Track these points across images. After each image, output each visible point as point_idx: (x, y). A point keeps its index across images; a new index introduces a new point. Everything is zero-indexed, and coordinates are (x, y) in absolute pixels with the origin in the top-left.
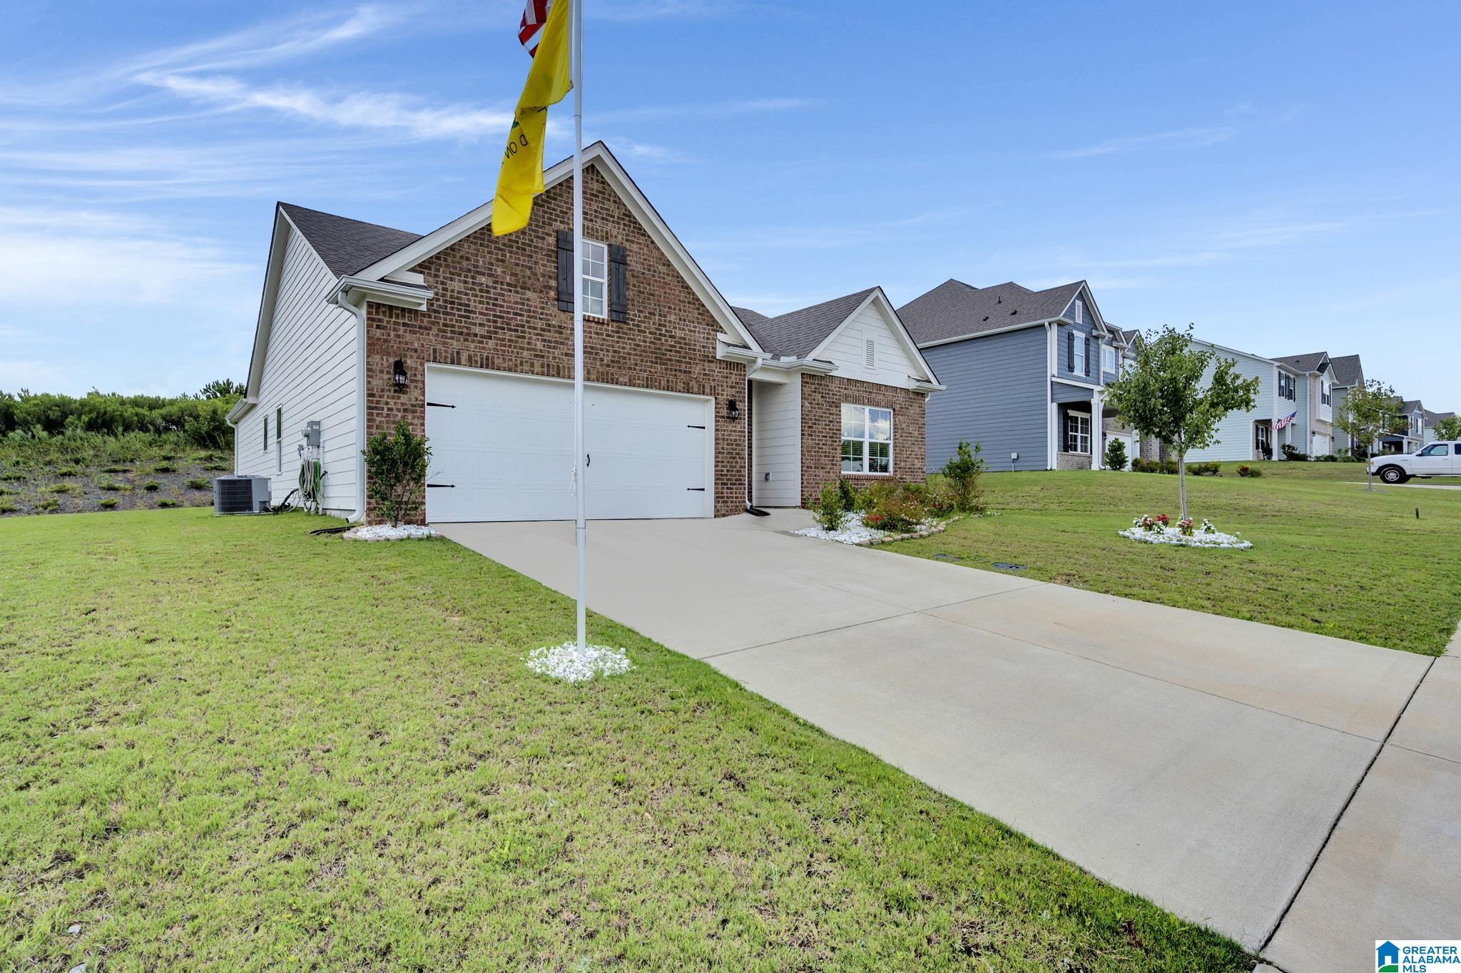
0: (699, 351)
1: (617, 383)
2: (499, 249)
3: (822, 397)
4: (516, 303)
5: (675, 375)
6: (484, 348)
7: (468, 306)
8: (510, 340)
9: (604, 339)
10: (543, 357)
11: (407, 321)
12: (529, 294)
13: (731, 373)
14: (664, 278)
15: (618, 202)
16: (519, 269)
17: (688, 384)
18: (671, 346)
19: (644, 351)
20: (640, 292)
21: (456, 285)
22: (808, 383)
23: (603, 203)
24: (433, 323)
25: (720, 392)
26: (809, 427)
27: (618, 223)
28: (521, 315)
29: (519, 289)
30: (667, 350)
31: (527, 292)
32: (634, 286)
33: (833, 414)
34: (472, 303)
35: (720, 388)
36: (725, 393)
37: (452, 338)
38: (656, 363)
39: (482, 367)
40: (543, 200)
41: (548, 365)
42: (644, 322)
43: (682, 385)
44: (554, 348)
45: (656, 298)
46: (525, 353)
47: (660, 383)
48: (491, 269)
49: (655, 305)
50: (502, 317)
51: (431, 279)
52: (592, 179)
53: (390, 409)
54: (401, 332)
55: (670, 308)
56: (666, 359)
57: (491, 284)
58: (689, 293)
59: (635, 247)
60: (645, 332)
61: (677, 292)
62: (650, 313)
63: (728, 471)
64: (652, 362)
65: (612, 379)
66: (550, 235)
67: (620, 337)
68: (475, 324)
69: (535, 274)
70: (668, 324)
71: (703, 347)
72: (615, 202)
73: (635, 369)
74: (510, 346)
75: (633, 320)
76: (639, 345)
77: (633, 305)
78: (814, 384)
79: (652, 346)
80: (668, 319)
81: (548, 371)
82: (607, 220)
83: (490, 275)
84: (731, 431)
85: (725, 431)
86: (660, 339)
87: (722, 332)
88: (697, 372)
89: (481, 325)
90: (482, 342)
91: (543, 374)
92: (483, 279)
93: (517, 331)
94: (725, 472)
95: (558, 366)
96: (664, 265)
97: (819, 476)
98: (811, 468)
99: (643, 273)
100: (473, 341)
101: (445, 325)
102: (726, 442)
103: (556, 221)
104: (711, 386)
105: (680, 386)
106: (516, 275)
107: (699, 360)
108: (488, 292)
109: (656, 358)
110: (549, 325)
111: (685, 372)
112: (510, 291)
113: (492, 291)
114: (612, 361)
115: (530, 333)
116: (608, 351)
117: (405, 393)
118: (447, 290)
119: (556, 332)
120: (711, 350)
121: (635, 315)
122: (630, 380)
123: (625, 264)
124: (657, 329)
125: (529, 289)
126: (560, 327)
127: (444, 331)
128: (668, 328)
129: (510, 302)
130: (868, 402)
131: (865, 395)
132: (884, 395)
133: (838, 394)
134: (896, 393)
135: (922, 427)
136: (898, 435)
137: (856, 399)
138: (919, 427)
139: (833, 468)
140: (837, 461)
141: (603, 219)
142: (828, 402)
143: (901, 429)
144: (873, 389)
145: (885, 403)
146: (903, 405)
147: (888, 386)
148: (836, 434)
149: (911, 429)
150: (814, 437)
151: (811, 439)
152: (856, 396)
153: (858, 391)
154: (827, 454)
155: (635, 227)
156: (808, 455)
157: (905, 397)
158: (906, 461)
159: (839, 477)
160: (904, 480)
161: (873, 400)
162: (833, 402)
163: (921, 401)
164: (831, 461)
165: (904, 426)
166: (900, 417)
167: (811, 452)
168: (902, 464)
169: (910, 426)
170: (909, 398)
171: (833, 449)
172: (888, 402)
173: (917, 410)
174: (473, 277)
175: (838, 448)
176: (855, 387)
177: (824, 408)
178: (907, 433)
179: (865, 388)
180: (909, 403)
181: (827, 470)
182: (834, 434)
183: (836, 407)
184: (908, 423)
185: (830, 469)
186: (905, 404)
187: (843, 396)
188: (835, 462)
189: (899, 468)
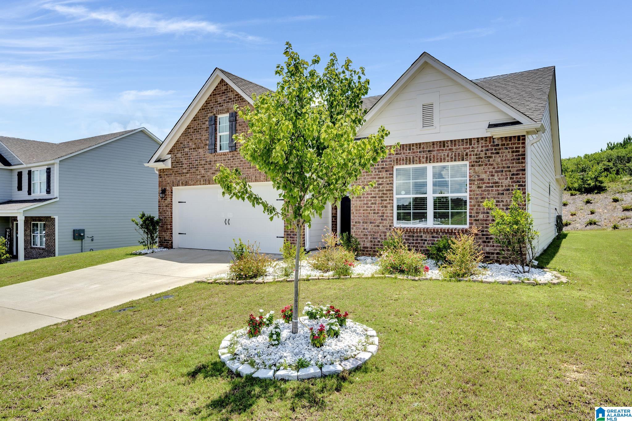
2: (191, 135)
4: (196, 155)
6: (186, 178)
7: (182, 162)
8: (194, 172)
9: (227, 162)
10: (204, 177)
11: (167, 173)
12: (200, 150)
16: (197, 140)
19: (244, 163)
21: (179, 155)
23: (227, 95)
24: (173, 172)
27: (233, 101)
28: (197, 160)
29: (197, 149)
32: (240, 130)
37: (177, 176)
38: (251, 168)
40: (205, 106)
41: (206, 180)
43: (263, 177)
44: (208, 172)
46: (198, 176)
47: (252, 179)
48: (188, 145)
50: (191, 163)
51: (173, 155)
52: (222, 86)
53: (163, 206)
54: (165, 178)
57: (188, 151)
64: (248, 168)
66: (207, 121)
67: (233, 159)
68: (184, 169)
69: (202, 141)
72: (232, 91)
74: (194, 175)
76: (242, 161)
81: (206, 182)
82: (229, 102)
83: (188, 147)
90: (185, 176)
91: (204, 184)
92: (186, 150)
93: (196, 168)
94: (289, 227)
95: (209, 180)
98: (359, 223)
99: (244, 122)
100: (183, 176)
101: (176, 172)
103: (209, 113)
106: (196, 144)
108: (187, 154)
110: (206, 162)
112: (194, 151)
113: (189, 153)
115: (200, 167)
117: (166, 200)
118: (176, 158)
119: (209, 164)
123: (236, 120)
125: (200, 148)
126: (210, 161)
127: (176, 174)
129: (194, 156)
130: (426, 161)
131: (422, 155)
132: (450, 149)
133: (388, 160)
134: (471, 144)
135: (517, 174)
136: (474, 187)
137: (410, 160)
138: (513, 175)
139: (383, 223)
140: (387, 216)
141: (227, 102)
142: (378, 169)
143: (478, 180)
144: (434, 147)
145: (452, 158)
146: (482, 154)
147: (455, 141)
148: (386, 194)
149: (496, 178)
150: (362, 199)
151: (360, 201)
152: (410, 158)
153: (414, 153)
154: (376, 211)
155: (240, 100)
156: (356, 213)
157: (486, 146)
158: (488, 213)
159: (390, 229)
160: (485, 233)
161: (434, 158)
162: (382, 168)
163: (516, 145)
164: (380, 216)
165: (484, 176)
166: (477, 168)
167: (360, 210)
168: (481, 216)
169: (496, 174)
170: (494, 146)
171: (382, 207)
172: (455, 156)
173: (509, 156)
174: (183, 150)
175: (389, 206)
176: (410, 150)
177: (373, 174)
178: (489, 183)
179: (423, 148)
180: (494, 151)
181: (376, 224)
182: (383, 194)
183: (386, 171)
184: (492, 172)
185: (380, 223)
186: (486, 154)
187: (394, 161)
188: (385, 217)
189: (476, 220)
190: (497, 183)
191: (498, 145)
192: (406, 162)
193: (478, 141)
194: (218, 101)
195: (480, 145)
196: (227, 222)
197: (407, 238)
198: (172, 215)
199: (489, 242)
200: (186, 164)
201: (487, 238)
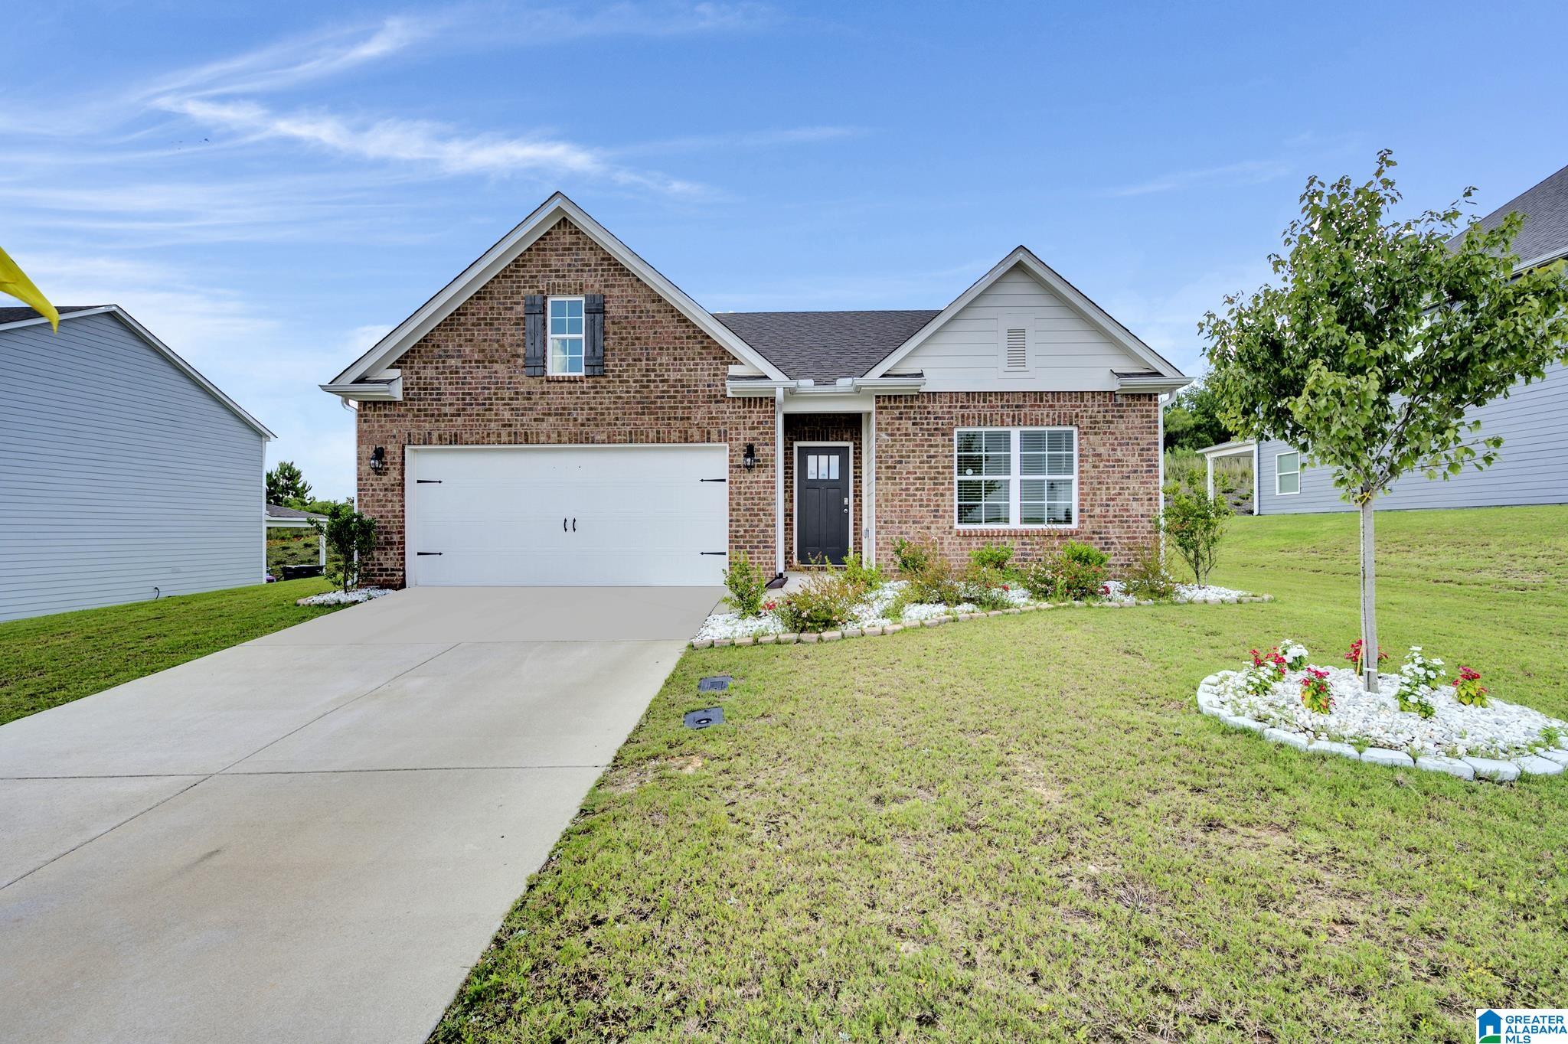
0: (703, 391)
1: (593, 442)
2: (468, 330)
3: (914, 424)
4: (484, 377)
5: (669, 424)
6: (453, 426)
7: (439, 389)
8: (478, 415)
9: (578, 398)
10: (510, 426)
11: (387, 412)
12: (496, 366)
13: (750, 412)
14: (653, 317)
15: (595, 247)
16: (486, 344)
17: (686, 432)
18: (663, 392)
19: (627, 403)
20: (622, 339)
21: (429, 372)
22: (886, 408)
23: (577, 255)
24: (408, 410)
25: (733, 436)
26: (888, 468)
27: (595, 270)
28: (489, 389)
29: (486, 364)
30: (658, 397)
31: (495, 365)
32: (615, 333)
33: (937, 446)
34: (443, 386)
35: (734, 432)
36: (742, 436)
37: (424, 421)
38: (643, 414)
39: (451, 443)
40: (511, 271)
41: (515, 433)
42: (627, 371)
43: (678, 434)
44: (523, 415)
45: (643, 341)
46: (493, 424)
47: (647, 436)
48: (459, 351)
49: (641, 349)
50: (470, 394)
51: (408, 372)
52: (564, 233)
53: (374, 490)
54: (383, 423)
55: (661, 349)
56: (656, 408)
57: (460, 365)
58: (688, 326)
59: (616, 291)
60: (628, 382)
61: (672, 329)
62: (635, 360)
63: (745, 531)
64: (637, 413)
65: (587, 439)
66: (518, 303)
67: (597, 393)
68: (445, 405)
69: (503, 346)
70: (657, 368)
71: (709, 386)
72: (591, 249)
73: (615, 424)
74: (478, 420)
75: (612, 371)
76: (620, 397)
77: (613, 355)
78: (898, 408)
79: (638, 395)
80: (658, 361)
81: (516, 438)
82: (582, 271)
83: (459, 357)
84: (751, 482)
85: (741, 483)
86: (648, 387)
87: (736, 364)
88: (699, 417)
89: (450, 404)
90: (452, 421)
91: (510, 443)
92: (453, 362)
93: (484, 404)
94: (742, 533)
95: (526, 433)
96: (654, 301)
97: (907, 533)
98: (892, 522)
99: (627, 317)
100: (444, 421)
101: (419, 410)
102: (742, 497)
103: (524, 287)
104: (719, 432)
105: (675, 435)
106: (483, 351)
107: (703, 402)
108: (457, 373)
109: (643, 408)
110: (517, 393)
111: (682, 419)
112: (478, 367)
113: (461, 370)
114: (588, 420)
115: (497, 405)
116: (582, 409)
117: (385, 474)
118: (420, 378)
119: (524, 398)
120: (720, 388)
121: (616, 366)
122: (609, 437)
123: (604, 312)
124: (643, 376)
125: (497, 362)
126: (529, 393)
127: (418, 416)
128: (658, 372)
129: (477, 378)
130: (1013, 421)
131: (1005, 411)
132: (1051, 406)
133: (947, 416)
134: (1082, 401)
135: (1149, 450)
136: (1087, 466)
137: (985, 419)
138: (1142, 450)
139: (937, 522)
140: (945, 511)
141: (577, 271)
142: (927, 430)
143: (1093, 455)
144: (1025, 401)
145: (1054, 419)
146: (1100, 418)
147: (1059, 393)
148: (943, 473)
149: (1119, 454)
150: (897, 480)
151: (893, 484)
152: (985, 415)
153: (992, 407)
154: (925, 503)
155: (615, 270)
156: (886, 506)
157: (1104, 406)
158: (1108, 505)
159: (950, 533)
160: (1103, 536)
161: (1025, 417)
162: (936, 429)
163: (1147, 408)
164: (932, 511)
165: (1101, 450)
166: (1091, 437)
167: (893, 500)
168: (1097, 511)
169: (1119, 448)
170: (1116, 406)
171: (936, 495)
172: (1059, 417)
173: (1138, 422)
174: (444, 362)
175: (948, 493)
176: (985, 402)
177: (918, 438)
178: (1108, 461)
179: (1008, 401)
180: (1116, 414)
181: (925, 524)
182: (938, 473)
183: (943, 435)
184: (1113, 444)
185: (932, 522)
186: (1105, 417)
187: (957, 418)
188: (941, 513)
189: (1090, 516)
190: (1120, 461)
191: (1121, 405)
192: (980, 421)
193: (1093, 397)
194: (550, 265)
195: (1096, 403)
196: (570, 525)
197: (980, 546)
198: (403, 511)
199: (1109, 549)
200: (451, 394)
201: (1106, 543)
